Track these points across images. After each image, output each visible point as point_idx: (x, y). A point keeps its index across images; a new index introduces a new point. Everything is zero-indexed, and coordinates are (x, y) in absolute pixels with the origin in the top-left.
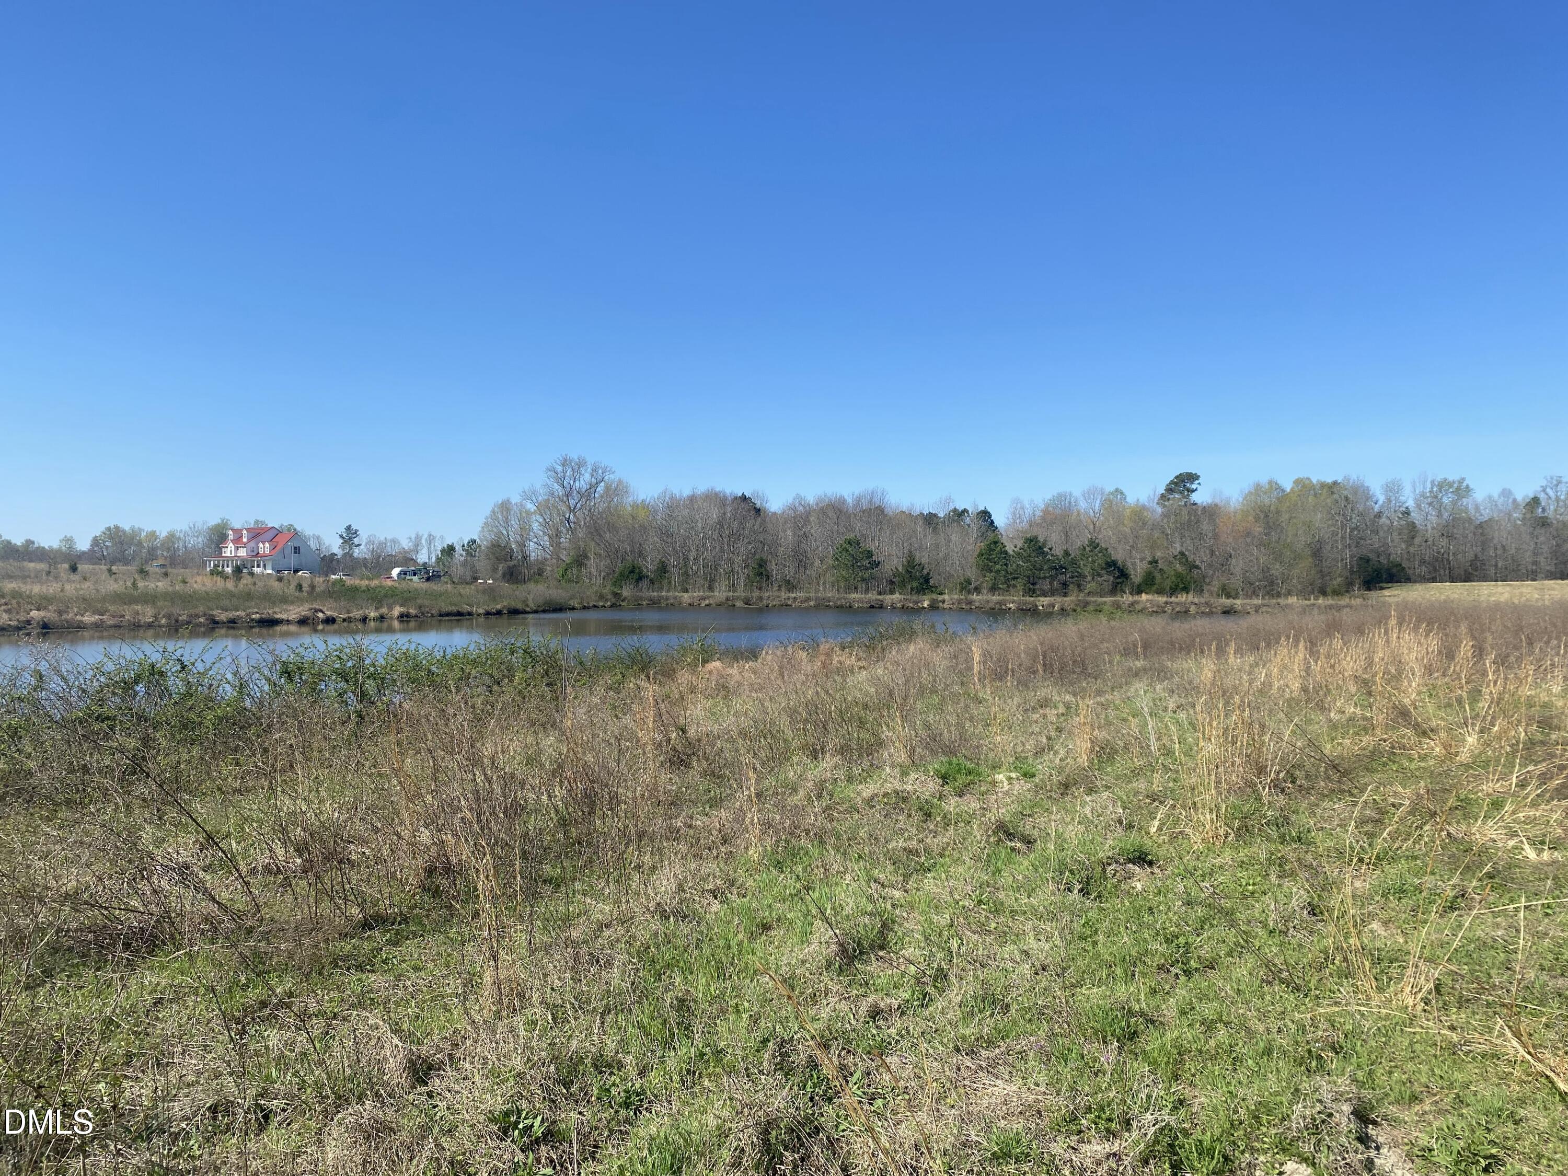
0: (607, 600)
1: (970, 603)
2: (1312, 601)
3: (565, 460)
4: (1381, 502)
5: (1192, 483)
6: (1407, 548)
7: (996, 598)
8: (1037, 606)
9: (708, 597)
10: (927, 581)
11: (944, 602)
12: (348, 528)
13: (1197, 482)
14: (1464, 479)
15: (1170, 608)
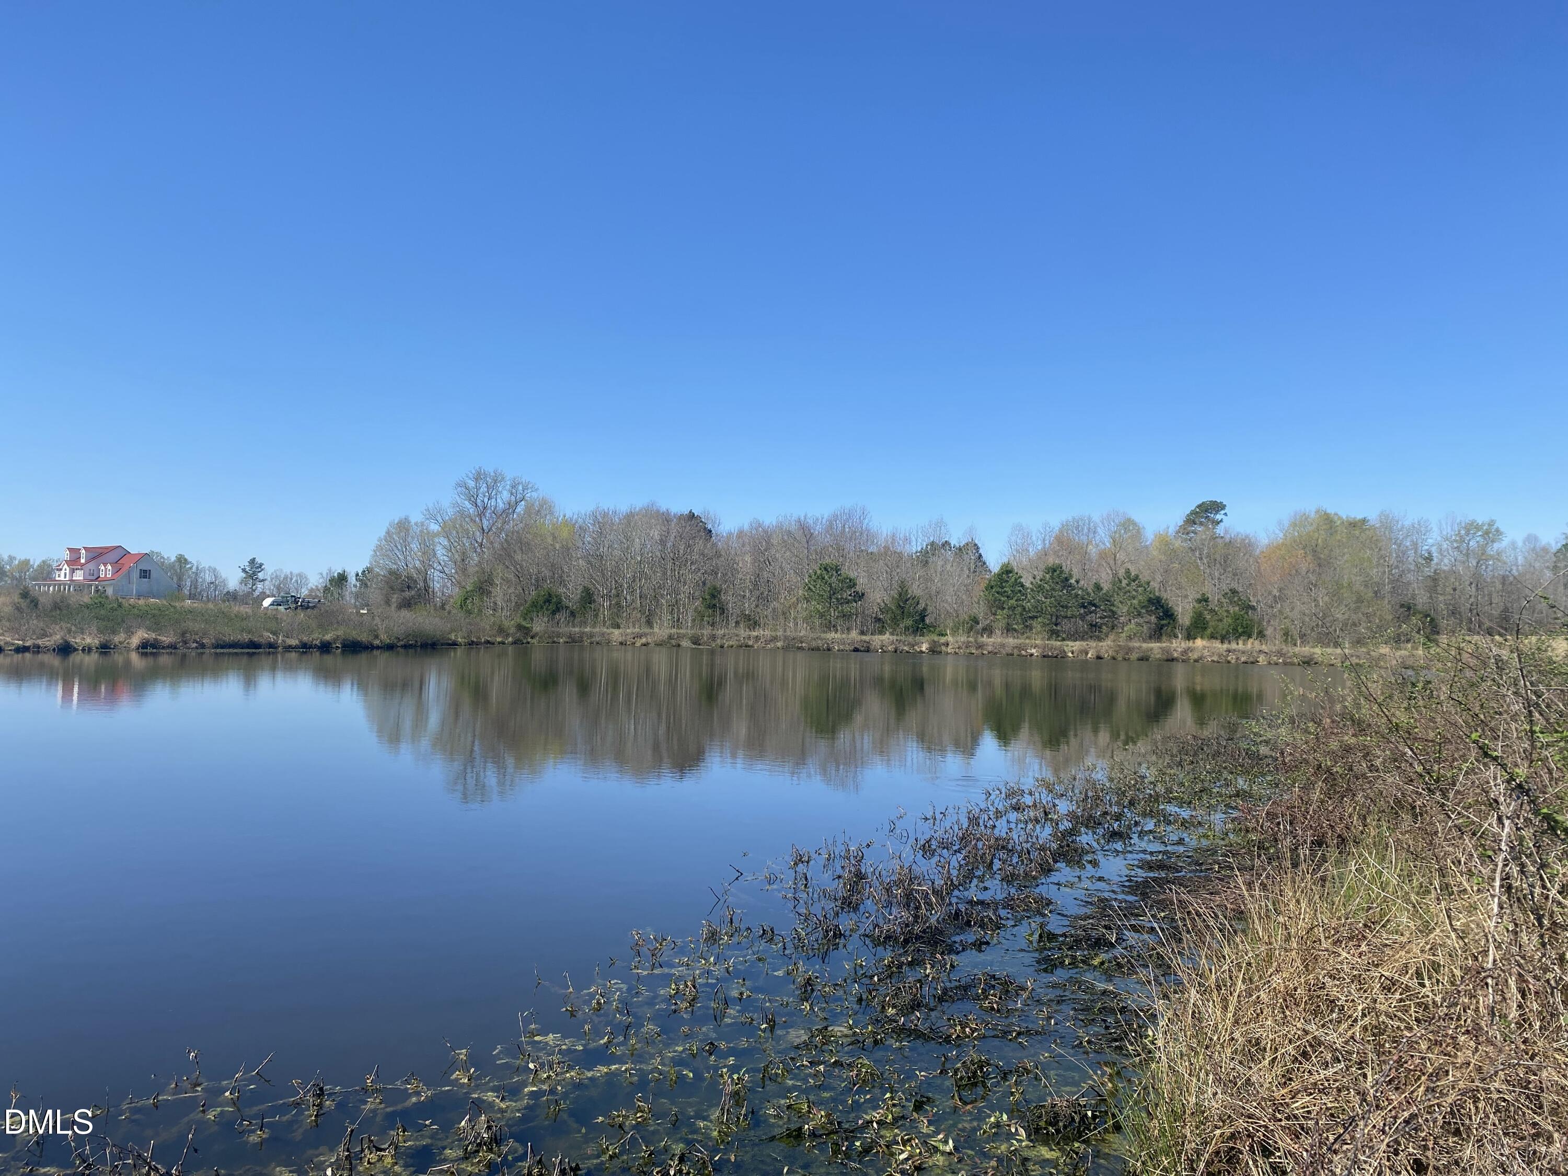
0: (508, 635)
1: (980, 646)
3: (479, 474)
5: (1217, 513)
6: (1434, 597)
7: (1011, 641)
8: (1064, 652)
9: (646, 635)
10: (923, 619)
11: (947, 645)
12: (252, 561)
13: (1223, 512)
14: (1494, 522)
15: (1234, 657)
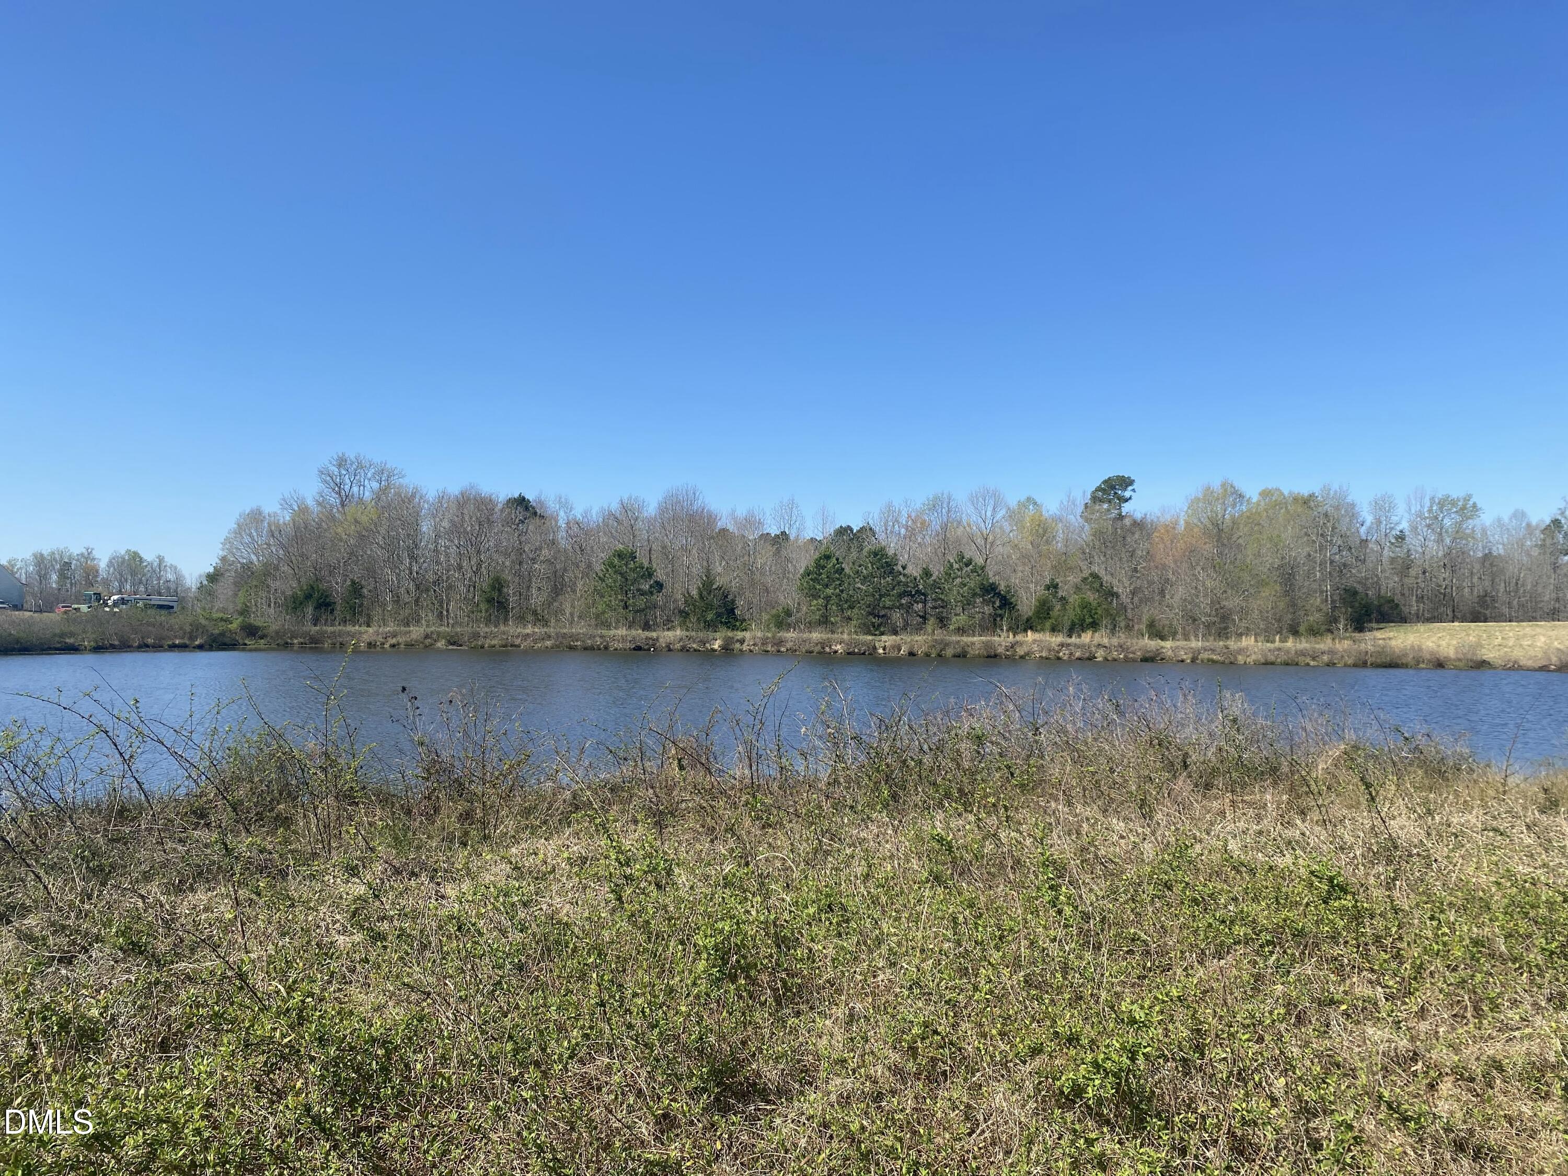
1: (781, 642)
2: (1277, 644)
4: (1368, 523)
5: (1125, 490)
6: (1401, 580)
7: (816, 636)
8: (875, 648)
10: (730, 611)
11: (742, 642)
13: (1130, 488)
14: (1470, 496)
15: (1067, 652)
